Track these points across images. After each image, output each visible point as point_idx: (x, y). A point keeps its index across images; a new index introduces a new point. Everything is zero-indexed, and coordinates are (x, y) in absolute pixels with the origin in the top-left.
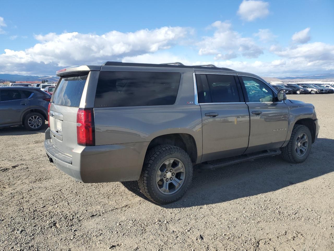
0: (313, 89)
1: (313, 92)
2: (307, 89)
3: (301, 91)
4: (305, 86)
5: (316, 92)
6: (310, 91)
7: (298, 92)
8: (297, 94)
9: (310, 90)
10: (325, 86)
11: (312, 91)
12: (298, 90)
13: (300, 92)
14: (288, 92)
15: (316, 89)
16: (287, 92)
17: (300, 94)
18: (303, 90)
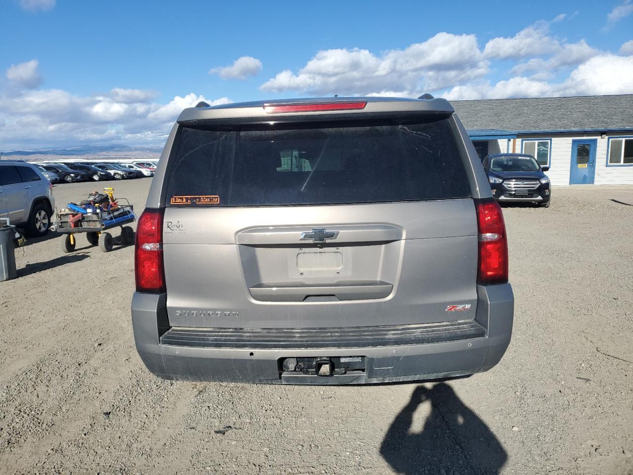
0: (117, 172)
1: (118, 177)
2: (108, 171)
3: (100, 174)
4: (103, 167)
5: (123, 175)
6: (113, 174)
7: (96, 178)
8: (94, 180)
9: (112, 172)
10: (127, 166)
11: (115, 174)
12: (95, 173)
13: (100, 178)
14: (81, 178)
15: (122, 171)
16: (78, 178)
17: (100, 180)
18: (104, 173)
